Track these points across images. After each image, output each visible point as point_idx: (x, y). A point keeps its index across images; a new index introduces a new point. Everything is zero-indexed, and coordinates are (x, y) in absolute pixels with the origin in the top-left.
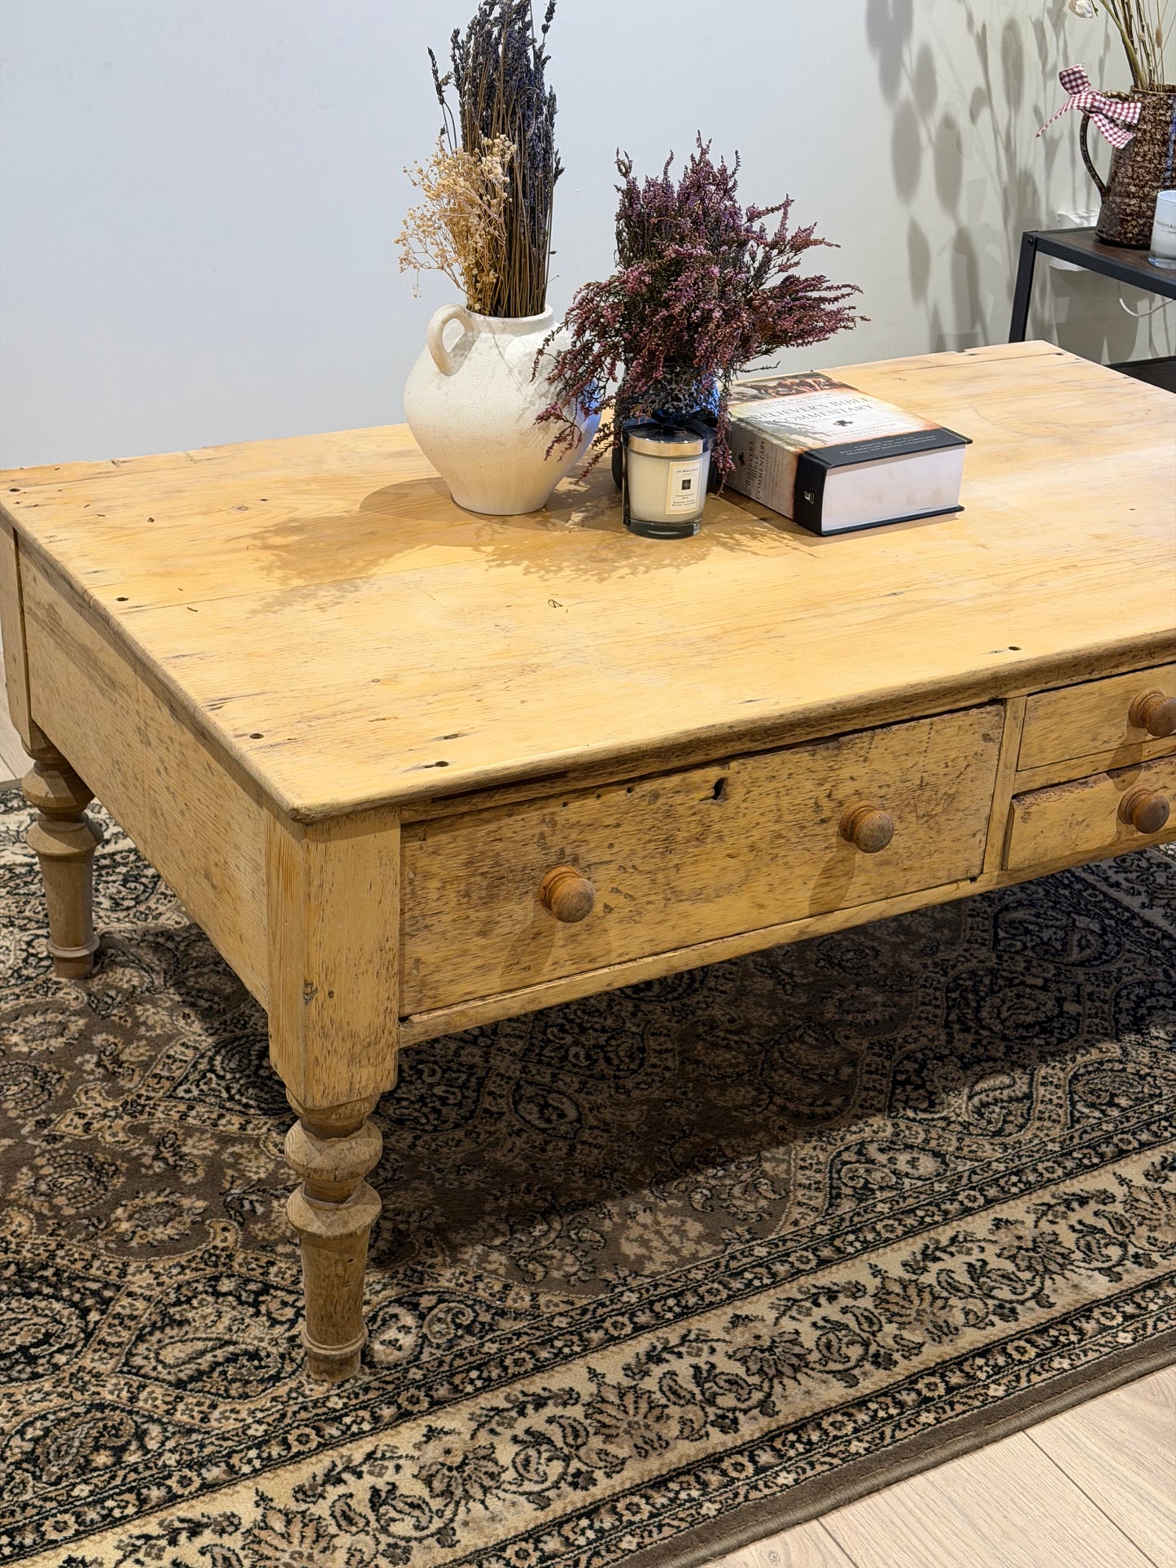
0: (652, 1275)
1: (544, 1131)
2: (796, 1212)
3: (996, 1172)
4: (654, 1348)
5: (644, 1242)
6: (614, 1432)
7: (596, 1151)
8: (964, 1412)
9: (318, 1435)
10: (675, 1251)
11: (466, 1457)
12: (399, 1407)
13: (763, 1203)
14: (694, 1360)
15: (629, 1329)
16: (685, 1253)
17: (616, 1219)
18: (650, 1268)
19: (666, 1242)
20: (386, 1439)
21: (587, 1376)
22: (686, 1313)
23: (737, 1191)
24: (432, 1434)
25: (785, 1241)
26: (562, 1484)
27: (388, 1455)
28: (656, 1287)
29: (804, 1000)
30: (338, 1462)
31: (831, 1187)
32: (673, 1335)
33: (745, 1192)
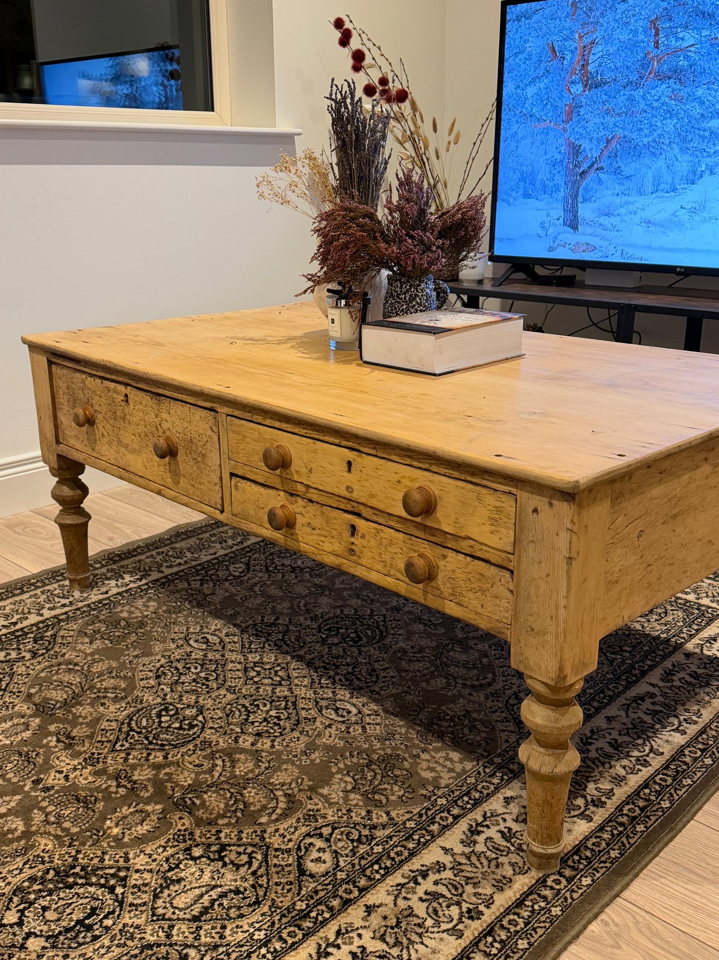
0: (447, 786)
1: (343, 722)
2: (504, 736)
3: (591, 694)
4: (471, 825)
5: (432, 770)
6: (476, 880)
7: (378, 727)
8: (657, 820)
9: (300, 929)
10: (451, 770)
11: (398, 918)
12: (341, 898)
13: (483, 735)
14: (497, 828)
15: (451, 820)
16: (458, 770)
17: (410, 760)
18: (443, 783)
19: (444, 767)
20: (342, 920)
21: (443, 852)
22: (477, 803)
23: (466, 731)
24: (369, 909)
25: (507, 752)
26: (464, 919)
27: (349, 929)
28: (453, 792)
29: (443, 631)
30: (321, 942)
31: (514, 718)
32: (477, 815)
33: (470, 731)
